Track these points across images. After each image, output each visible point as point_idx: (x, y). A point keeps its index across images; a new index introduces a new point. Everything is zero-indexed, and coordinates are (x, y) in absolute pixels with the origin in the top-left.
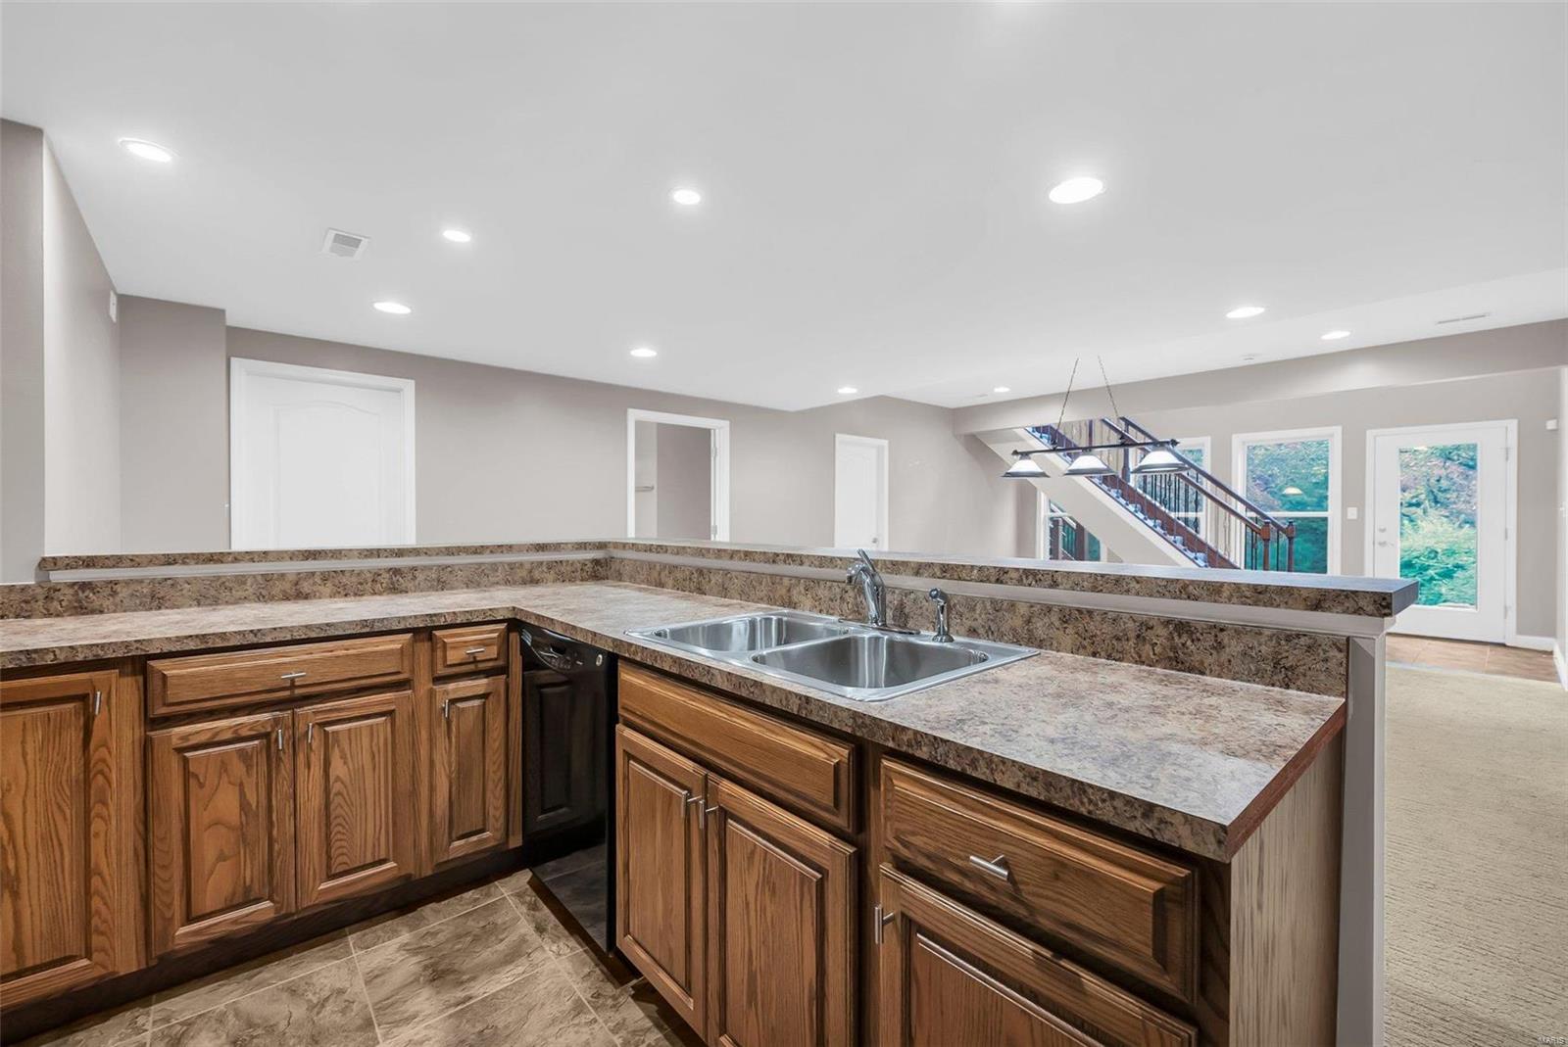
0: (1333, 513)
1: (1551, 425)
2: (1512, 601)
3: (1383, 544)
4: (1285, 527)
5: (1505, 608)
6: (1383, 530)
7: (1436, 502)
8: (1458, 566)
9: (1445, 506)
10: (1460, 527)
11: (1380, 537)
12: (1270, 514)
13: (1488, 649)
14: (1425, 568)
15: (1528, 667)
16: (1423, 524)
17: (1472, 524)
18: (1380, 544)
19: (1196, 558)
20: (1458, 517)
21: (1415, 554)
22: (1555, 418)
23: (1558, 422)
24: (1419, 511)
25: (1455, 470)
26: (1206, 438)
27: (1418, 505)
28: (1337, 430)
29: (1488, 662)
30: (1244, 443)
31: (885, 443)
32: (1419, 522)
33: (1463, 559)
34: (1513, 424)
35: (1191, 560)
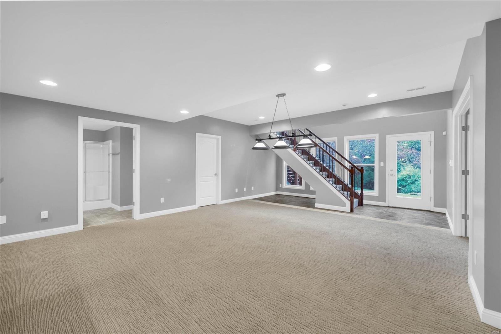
0: (376, 165)
1: (444, 133)
2: (432, 196)
3: (392, 175)
4: (360, 169)
5: (430, 198)
6: (392, 170)
7: (410, 161)
8: (416, 180)
9: (412, 162)
10: (416, 168)
11: (391, 173)
12: (355, 165)
13: (425, 213)
14: (407, 181)
15: (438, 221)
16: (406, 168)
17: (420, 168)
18: (391, 175)
19: (329, 181)
20: (416, 166)
21: (404, 176)
22: (446, 131)
23: (446, 132)
24: (406, 164)
25: (415, 151)
26: (336, 138)
27: (405, 162)
28: (377, 135)
29: (425, 219)
30: (348, 139)
31: (220, 137)
32: (405, 167)
33: (417, 178)
34: (432, 133)
35: (328, 181)
